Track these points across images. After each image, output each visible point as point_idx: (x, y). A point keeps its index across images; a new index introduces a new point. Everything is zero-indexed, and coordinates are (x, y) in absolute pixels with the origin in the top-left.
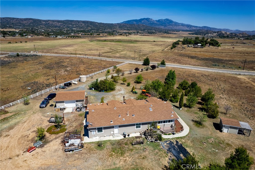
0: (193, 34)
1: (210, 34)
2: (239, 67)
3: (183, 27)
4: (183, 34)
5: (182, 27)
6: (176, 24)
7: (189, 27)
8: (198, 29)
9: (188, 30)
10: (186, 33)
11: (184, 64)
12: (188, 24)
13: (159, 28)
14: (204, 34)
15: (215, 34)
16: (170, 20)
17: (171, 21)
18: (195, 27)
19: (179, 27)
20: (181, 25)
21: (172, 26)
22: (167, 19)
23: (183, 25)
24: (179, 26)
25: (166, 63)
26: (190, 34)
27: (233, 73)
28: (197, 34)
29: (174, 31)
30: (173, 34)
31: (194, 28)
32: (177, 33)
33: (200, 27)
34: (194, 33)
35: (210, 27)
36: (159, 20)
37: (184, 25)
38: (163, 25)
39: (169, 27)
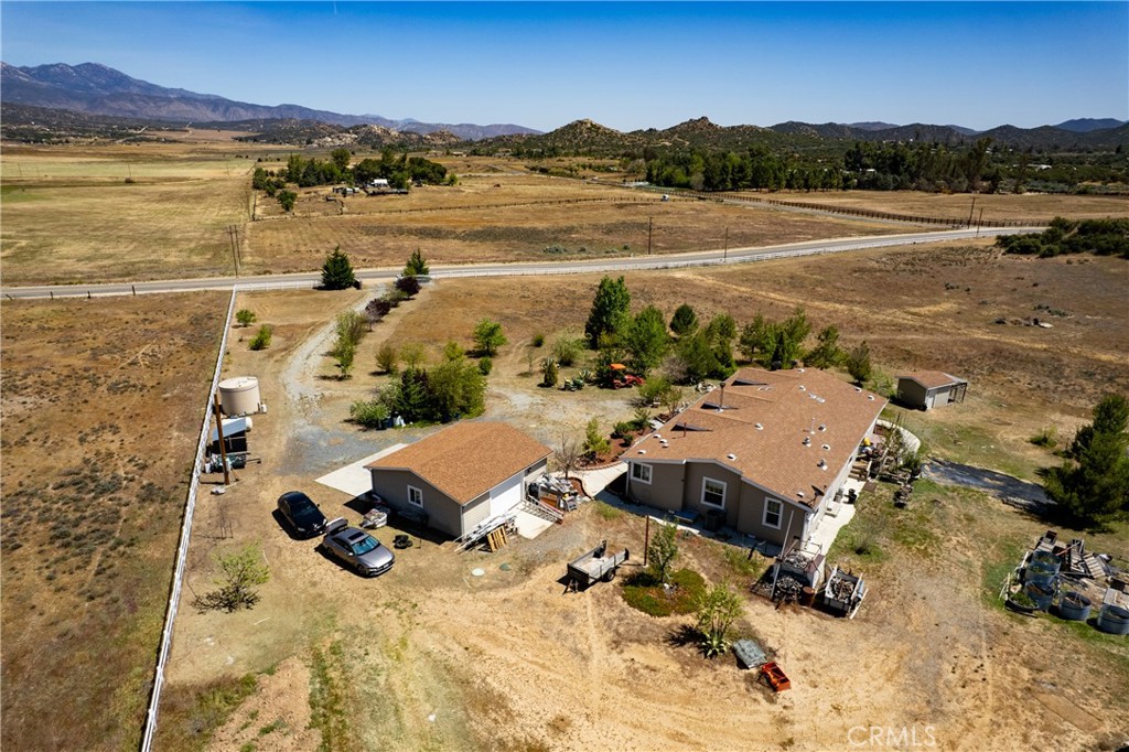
0: (255, 140)
1: (329, 136)
2: (626, 248)
3: (191, 108)
4: (213, 142)
5: (184, 107)
6: (151, 93)
7: (221, 110)
8: (262, 117)
9: (221, 120)
10: (221, 138)
11: (466, 262)
12: (208, 95)
13: (66, 111)
14: (307, 138)
15: (348, 138)
16: (112, 71)
17: (119, 79)
18: (246, 110)
19: (173, 107)
20: (178, 99)
21: (132, 101)
22: (89, 64)
23: (187, 98)
24: (170, 101)
25: (431, 267)
26: (240, 140)
27: (648, 265)
28: (275, 140)
29: (160, 130)
30: (158, 140)
31: (246, 115)
32: (174, 136)
33: (268, 109)
34: (261, 137)
35: (310, 110)
36: (44, 68)
37: (196, 100)
38: (77, 98)
39: (114, 105)
